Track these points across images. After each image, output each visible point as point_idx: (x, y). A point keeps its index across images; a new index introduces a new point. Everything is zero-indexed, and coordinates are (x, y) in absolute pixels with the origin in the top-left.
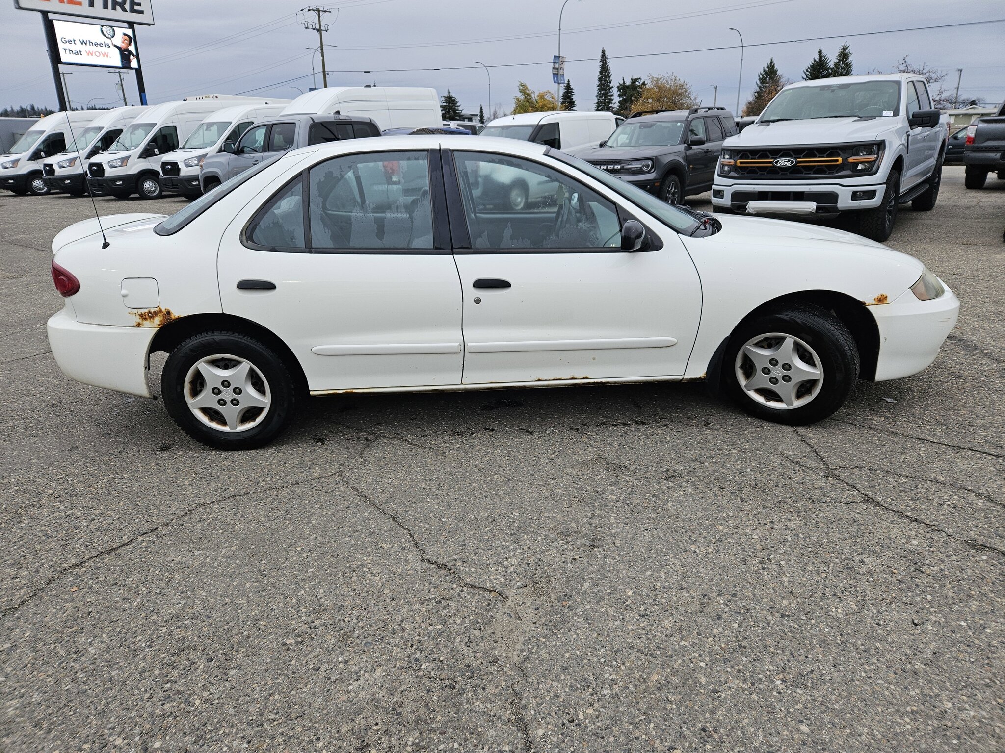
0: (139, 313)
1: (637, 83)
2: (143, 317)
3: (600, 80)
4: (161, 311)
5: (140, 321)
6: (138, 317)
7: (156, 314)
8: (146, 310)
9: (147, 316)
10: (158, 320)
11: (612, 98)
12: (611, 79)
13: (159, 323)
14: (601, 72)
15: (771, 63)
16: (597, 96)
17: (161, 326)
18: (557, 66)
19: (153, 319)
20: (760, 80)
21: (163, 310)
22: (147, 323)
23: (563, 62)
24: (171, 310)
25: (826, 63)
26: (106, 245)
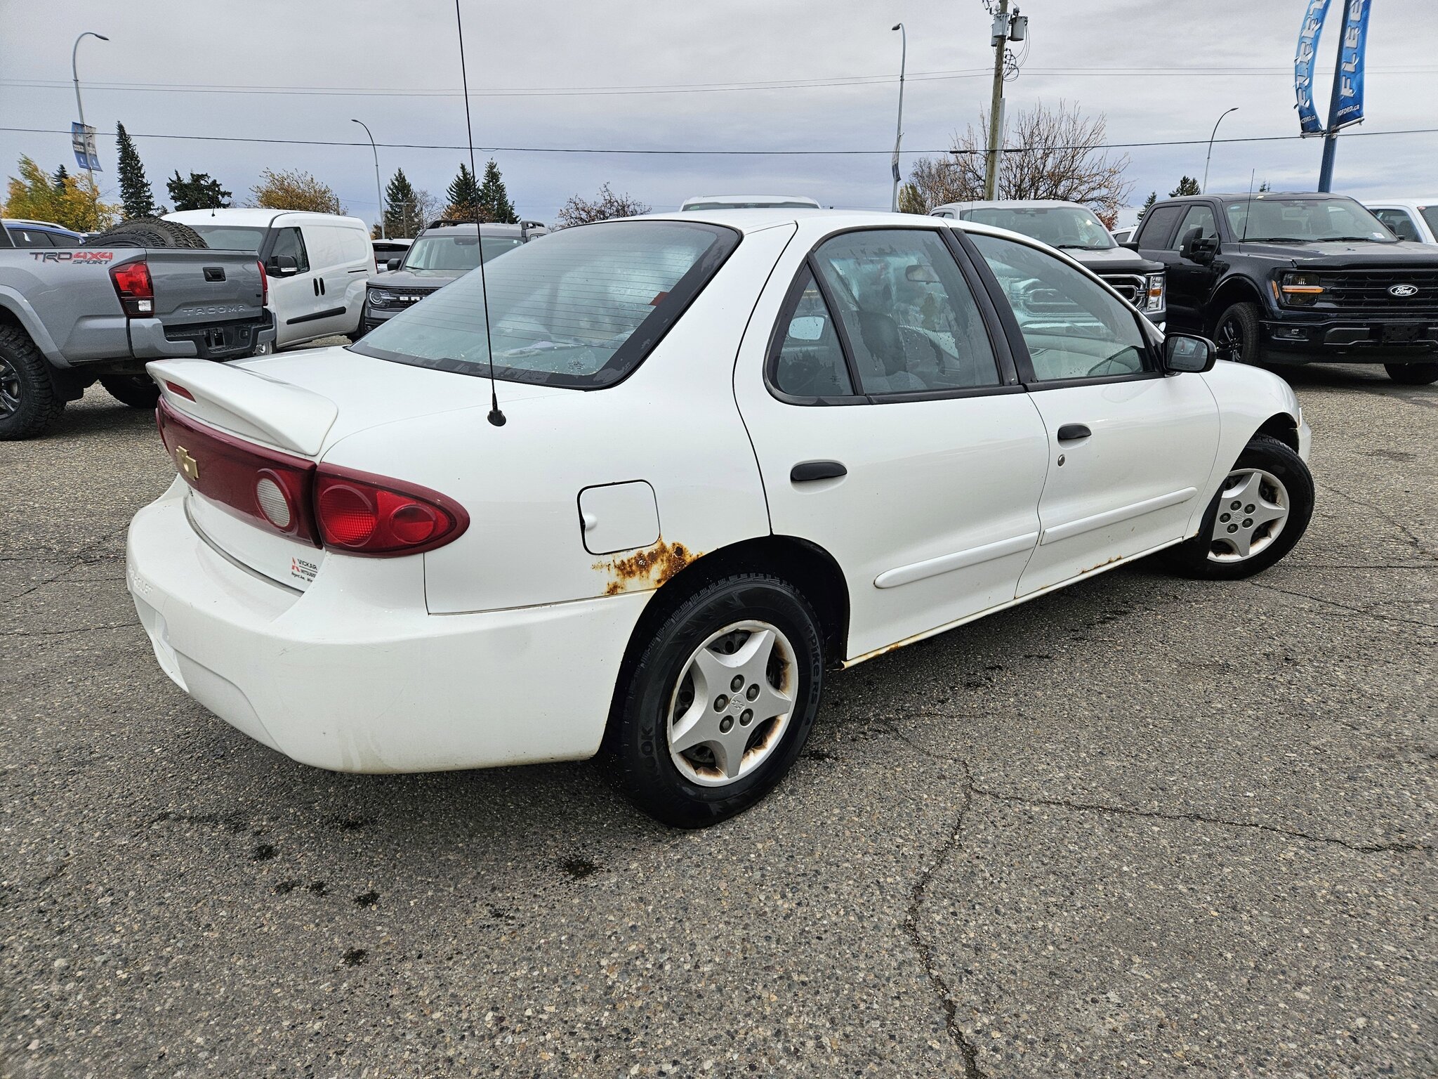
0: (618, 562)
1: (202, 182)
2: (625, 570)
3: (122, 170)
4: (663, 549)
5: (618, 580)
6: (614, 571)
7: (653, 557)
8: (633, 554)
9: (634, 567)
10: (657, 571)
11: (151, 200)
12: (142, 172)
13: (658, 576)
14: (122, 160)
15: (400, 174)
16: (122, 196)
17: (663, 583)
18: (81, 140)
19: (648, 571)
20: (389, 195)
21: (669, 546)
22: (633, 582)
23: (91, 135)
24: (685, 545)
25: (474, 183)
26: (497, 418)
